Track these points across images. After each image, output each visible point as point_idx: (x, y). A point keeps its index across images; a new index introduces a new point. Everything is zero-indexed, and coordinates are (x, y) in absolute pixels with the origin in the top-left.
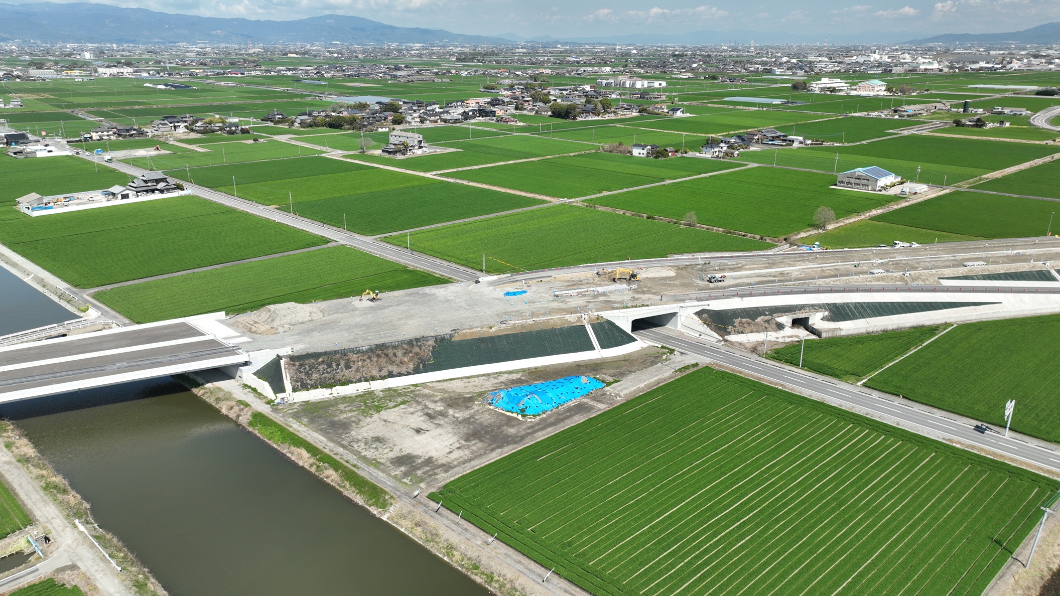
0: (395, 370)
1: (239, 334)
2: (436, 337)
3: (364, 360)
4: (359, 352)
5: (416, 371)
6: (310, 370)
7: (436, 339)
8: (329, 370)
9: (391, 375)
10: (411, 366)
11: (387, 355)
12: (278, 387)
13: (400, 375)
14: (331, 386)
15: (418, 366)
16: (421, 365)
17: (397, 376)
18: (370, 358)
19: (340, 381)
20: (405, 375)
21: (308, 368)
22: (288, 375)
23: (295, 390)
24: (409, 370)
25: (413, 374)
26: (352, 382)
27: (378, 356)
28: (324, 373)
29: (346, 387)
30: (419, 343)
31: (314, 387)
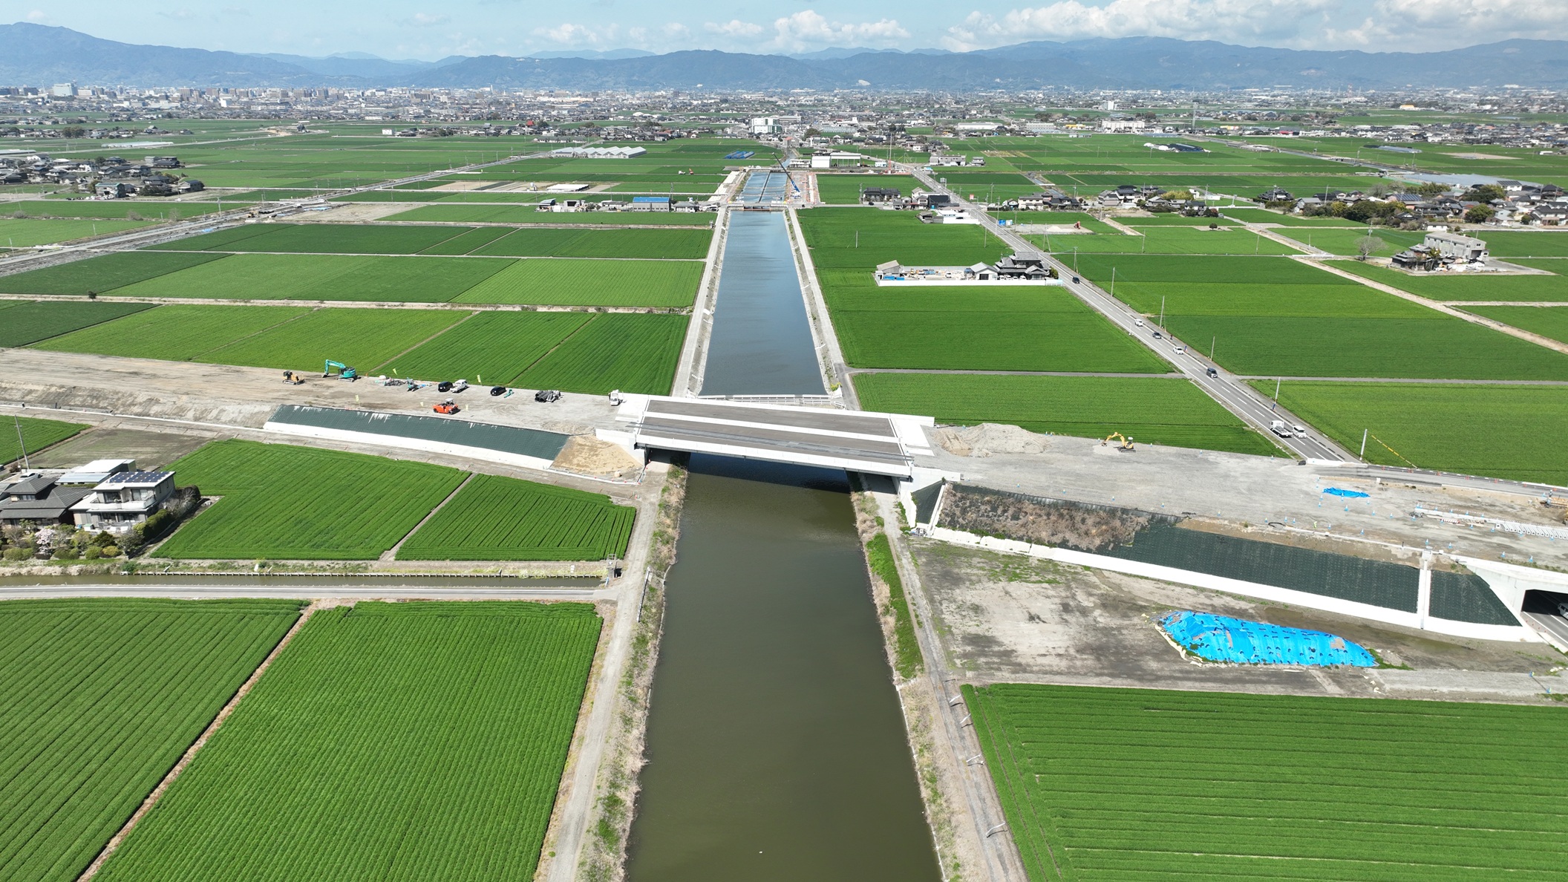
0: (1073, 539)
1: (928, 446)
2: (1153, 515)
3: (1040, 516)
4: (1039, 503)
5: (1101, 551)
6: (970, 507)
7: (1153, 517)
8: (991, 514)
9: (1064, 545)
10: (1097, 542)
11: (1072, 518)
12: (924, 516)
13: (1076, 548)
14: (982, 533)
15: (1108, 545)
16: (1112, 545)
17: (1071, 549)
18: (1048, 515)
19: (997, 530)
20: (1083, 551)
21: (968, 504)
22: (942, 504)
23: (939, 525)
24: (1091, 547)
25: (1094, 553)
26: (1010, 537)
27: (1061, 516)
28: (983, 515)
29: (1000, 540)
30: (1125, 516)
31: (963, 528)
